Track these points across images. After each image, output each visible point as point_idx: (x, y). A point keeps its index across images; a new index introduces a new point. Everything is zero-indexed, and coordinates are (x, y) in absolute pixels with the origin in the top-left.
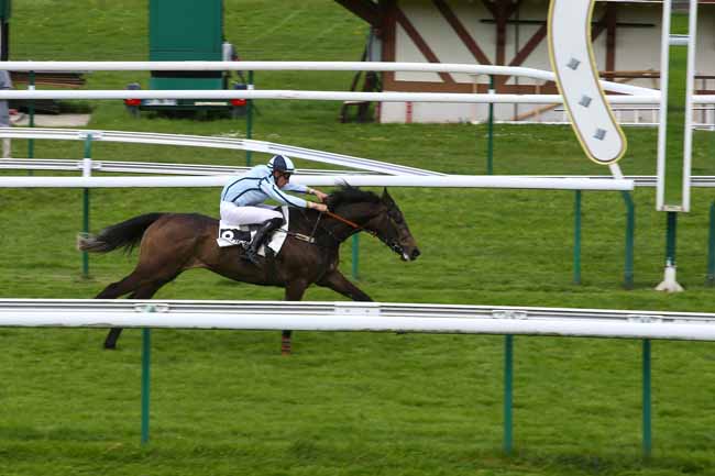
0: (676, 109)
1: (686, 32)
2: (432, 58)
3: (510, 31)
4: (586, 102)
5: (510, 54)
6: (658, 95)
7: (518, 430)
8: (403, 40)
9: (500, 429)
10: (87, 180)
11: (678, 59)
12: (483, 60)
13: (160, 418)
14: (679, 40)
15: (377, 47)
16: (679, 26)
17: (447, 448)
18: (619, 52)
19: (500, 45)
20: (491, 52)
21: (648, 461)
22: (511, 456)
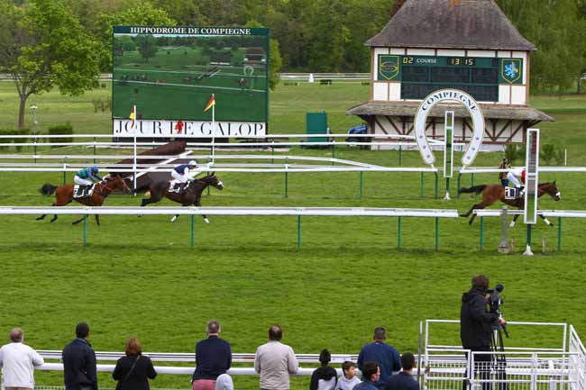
0: (449, 146)
1: (451, 125)
2: (386, 133)
3: (407, 126)
4: (424, 147)
5: (406, 131)
6: (444, 143)
7: (402, 242)
8: (377, 128)
9: (397, 242)
10: (287, 170)
11: (449, 132)
12: (400, 134)
13: (304, 239)
14: (449, 128)
15: (369, 129)
16: (449, 124)
17: (382, 247)
18: (436, 130)
19: (404, 128)
20: (401, 131)
21: (437, 250)
22: (399, 249)
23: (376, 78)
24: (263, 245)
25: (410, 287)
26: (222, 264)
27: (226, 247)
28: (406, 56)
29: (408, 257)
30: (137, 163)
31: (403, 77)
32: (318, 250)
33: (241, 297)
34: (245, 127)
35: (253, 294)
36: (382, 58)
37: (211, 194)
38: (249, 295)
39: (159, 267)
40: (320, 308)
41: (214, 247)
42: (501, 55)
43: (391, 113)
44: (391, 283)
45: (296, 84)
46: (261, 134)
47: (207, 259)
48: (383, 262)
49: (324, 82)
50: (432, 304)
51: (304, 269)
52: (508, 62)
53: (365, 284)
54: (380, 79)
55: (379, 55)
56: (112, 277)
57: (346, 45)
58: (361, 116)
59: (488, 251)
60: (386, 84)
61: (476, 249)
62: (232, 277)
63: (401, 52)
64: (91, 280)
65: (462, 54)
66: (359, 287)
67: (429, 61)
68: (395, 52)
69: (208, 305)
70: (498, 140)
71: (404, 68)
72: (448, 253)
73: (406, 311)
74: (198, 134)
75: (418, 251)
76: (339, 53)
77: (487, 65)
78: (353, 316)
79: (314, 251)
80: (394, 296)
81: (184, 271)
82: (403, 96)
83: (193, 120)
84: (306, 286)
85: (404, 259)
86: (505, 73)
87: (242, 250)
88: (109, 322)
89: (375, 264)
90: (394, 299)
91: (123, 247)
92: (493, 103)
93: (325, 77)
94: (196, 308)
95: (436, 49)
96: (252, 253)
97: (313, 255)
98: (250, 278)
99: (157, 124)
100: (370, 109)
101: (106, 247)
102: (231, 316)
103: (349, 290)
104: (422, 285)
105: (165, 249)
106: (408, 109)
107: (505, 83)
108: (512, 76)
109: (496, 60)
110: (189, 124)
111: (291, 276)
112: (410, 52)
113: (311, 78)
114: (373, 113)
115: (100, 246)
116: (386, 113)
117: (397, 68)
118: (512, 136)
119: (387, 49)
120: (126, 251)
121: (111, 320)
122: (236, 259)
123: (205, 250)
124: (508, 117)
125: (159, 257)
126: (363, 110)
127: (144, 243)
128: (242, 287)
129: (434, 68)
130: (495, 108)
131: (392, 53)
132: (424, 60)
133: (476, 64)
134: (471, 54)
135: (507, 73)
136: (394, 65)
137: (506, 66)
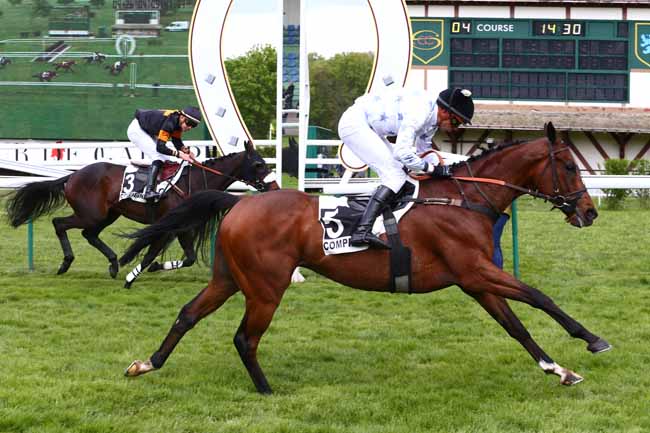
28: (456, 20)
31: (452, 59)
36: (414, 24)
42: (633, 15)
52: (646, 28)
60: (422, 71)
63: (449, 12)
65: (559, 14)
67: (500, 28)
68: (435, 12)
77: (609, 35)
86: (641, 49)
92: (619, 105)
95: (512, 6)
107: (641, 67)
109: (624, 26)
112: (464, 13)
117: (441, 43)
119: (423, 7)
129: (509, 41)
130: (623, 115)
131: (430, 15)
132: (491, 27)
133: (587, 33)
134: (577, 14)
135: (644, 48)
136: (434, 36)
137: (643, 37)
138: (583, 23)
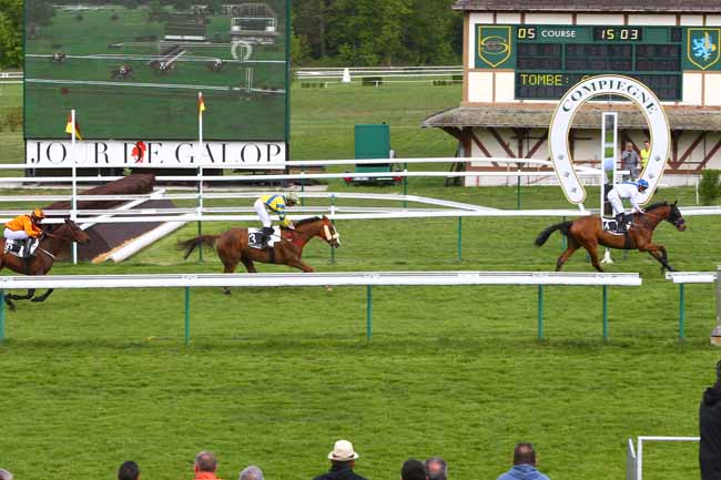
1: (612, 141)
2: (488, 156)
3: (525, 144)
5: (525, 153)
6: (601, 172)
7: (545, 331)
8: (474, 147)
9: (536, 330)
10: (334, 216)
12: (513, 156)
14: (609, 145)
15: (462, 151)
16: (609, 138)
17: (512, 339)
18: (576, 151)
19: (520, 148)
20: (516, 152)
21: (605, 343)
22: (541, 342)
23: (471, 64)
24: (307, 337)
25: (568, 401)
26: (241, 371)
27: (244, 342)
28: (523, 26)
29: (556, 354)
30: (78, 209)
31: (518, 62)
32: (403, 344)
33: (281, 421)
34: (251, 149)
35: (303, 416)
36: (482, 31)
37: (205, 258)
38: (294, 418)
39: (134, 376)
40: (419, 437)
41: (225, 342)
42: (686, 22)
43: (499, 124)
44: (536, 396)
45: (322, 85)
46: (279, 161)
47: (214, 361)
48: (515, 362)
49: (368, 82)
50: (610, 428)
51: (384, 376)
52: (698, 33)
53: (492, 398)
54: (480, 65)
55: (477, 25)
56: (54, 393)
57: (404, 18)
58: (448, 129)
59: (694, 344)
60: (491, 74)
61: (671, 341)
62: (262, 390)
63: (516, 20)
64: (21, 397)
65: (618, 21)
66: (482, 402)
67: (563, 34)
68: (503, 20)
69: (228, 434)
70: (682, 167)
71: (520, 47)
72: (625, 346)
73: (568, 439)
74: (172, 163)
75: (572, 343)
76: (391, 32)
77: (664, 40)
78: (478, 449)
79: (398, 346)
80: (544, 416)
81: (177, 381)
82: (519, 94)
83: (161, 139)
84: (389, 403)
85: (552, 358)
86: (693, 52)
87: (274, 345)
88: (59, 466)
89: (503, 366)
90: (546, 421)
91: (67, 345)
92: (673, 103)
93: (370, 72)
94: (207, 440)
95: (574, 14)
96: (291, 351)
97: (395, 352)
98: (293, 391)
99: (101, 147)
100: (461, 116)
101: (39, 345)
102: (269, 452)
103: (464, 407)
104: (588, 398)
105: (140, 346)
106: (528, 115)
107: (694, 69)
108: (706, 57)
109: (677, 32)
110: (155, 147)
111: (361, 386)
112: (530, 20)
113: (346, 75)
114: (468, 124)
115: (28, 343)
116: (489, 125)
117: (508, 47)
118: (707, 159)
119: (491, 15)
120: (74, 350)
121: (62, 461)
122: (264, 360)
123: (208, 347)
124: (698, 128)
125: (131, 360)
126: (451, 119)
127: (104, 337)
128: (281, 404)
129: (571, 46)
130: (677, 112)
131: (498, 22)
132: (555, 33)
133: (643, 37)
134: (634, 21)
135: (696, 52)
136: (502, 41)
137: (695, 41)
138: (640, 29)
